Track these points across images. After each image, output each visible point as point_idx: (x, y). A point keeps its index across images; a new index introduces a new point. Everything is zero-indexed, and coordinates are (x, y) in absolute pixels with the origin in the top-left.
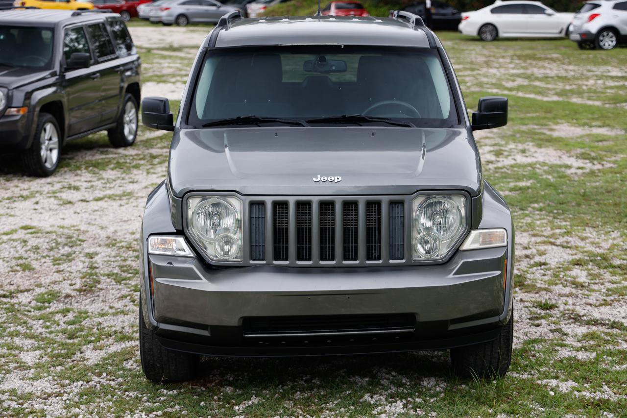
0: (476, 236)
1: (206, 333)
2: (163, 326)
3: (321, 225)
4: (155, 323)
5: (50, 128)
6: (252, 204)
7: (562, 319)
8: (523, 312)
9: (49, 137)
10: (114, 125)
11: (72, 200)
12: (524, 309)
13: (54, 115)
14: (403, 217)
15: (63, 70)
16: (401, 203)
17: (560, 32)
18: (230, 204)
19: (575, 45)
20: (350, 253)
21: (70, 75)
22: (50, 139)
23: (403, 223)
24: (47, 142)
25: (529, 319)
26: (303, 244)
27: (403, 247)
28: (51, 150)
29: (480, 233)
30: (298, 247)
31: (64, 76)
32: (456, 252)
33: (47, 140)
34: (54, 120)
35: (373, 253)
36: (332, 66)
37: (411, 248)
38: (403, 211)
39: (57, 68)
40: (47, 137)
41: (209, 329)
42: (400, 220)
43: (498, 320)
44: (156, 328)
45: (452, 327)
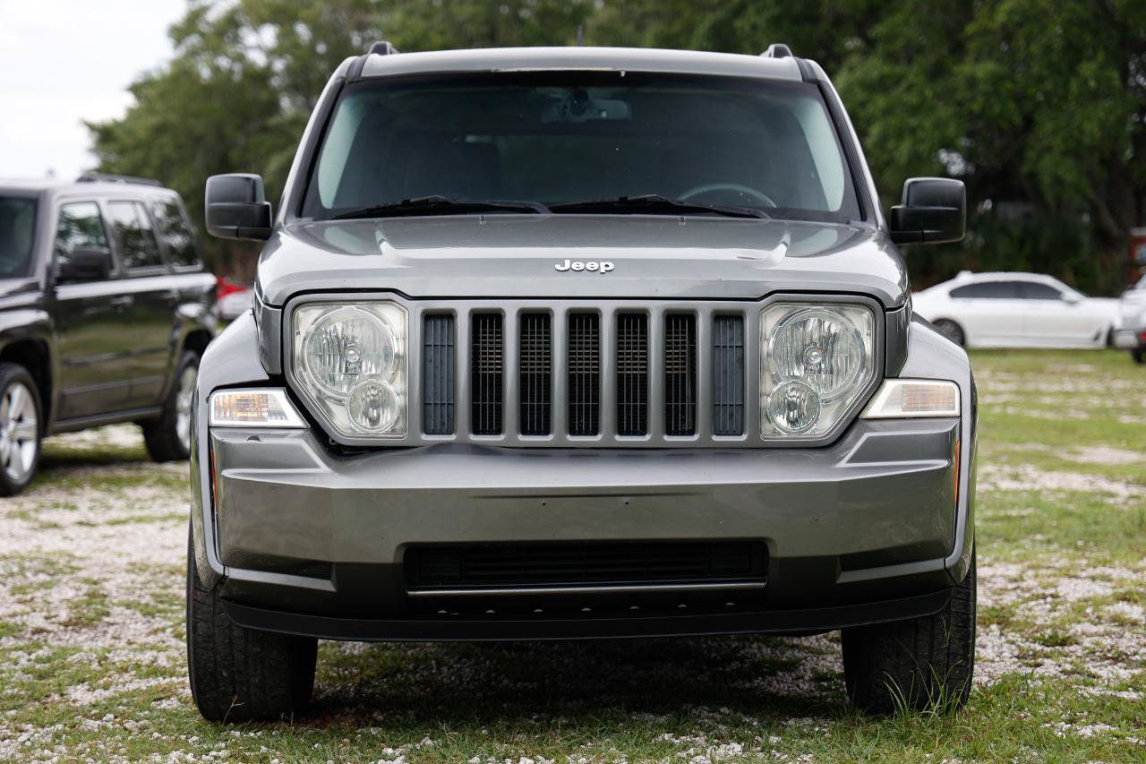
0: (894, 391)
1: (326, 585)
2: (235, 574)
3: (571, 370)
4: (219, 568)
5: (21, 398)
6: (428, 317)
7: (1088, 659)
8: (1004, 649)
9: (17, 416)
10: (157, 411)
11: (60, 523)
12: (1006, 645)
13: (30, 368)
14: (742, 347)
15: (53, 281)
16: (738, 317)
17: (1097, 338)
18: (383, 320)
19: (1127, 356)
20: (632, 420)
21: (67, 292)
22: (20, 419)
23: (742, 360)
24: (12, 425)
25: (1017, 657)
26: (532, 400)
27: (743, 411)
28: (20, 442)
29: (904, 386)
30: (522, 406)
31: (54, 293)
32: (854, 422)
33: (13, 419)
34: (29, 378)
35: (679, 420)
36: (600, 111)
37: (759, 415)
38: (742, 334)
39: (40, 276)
40: (13, 412)
41: (334, 575)
42: (736, 353)
43: (942, 567)
44: (222, 579)
45: (846, 577)
